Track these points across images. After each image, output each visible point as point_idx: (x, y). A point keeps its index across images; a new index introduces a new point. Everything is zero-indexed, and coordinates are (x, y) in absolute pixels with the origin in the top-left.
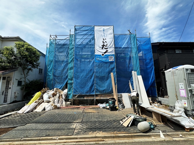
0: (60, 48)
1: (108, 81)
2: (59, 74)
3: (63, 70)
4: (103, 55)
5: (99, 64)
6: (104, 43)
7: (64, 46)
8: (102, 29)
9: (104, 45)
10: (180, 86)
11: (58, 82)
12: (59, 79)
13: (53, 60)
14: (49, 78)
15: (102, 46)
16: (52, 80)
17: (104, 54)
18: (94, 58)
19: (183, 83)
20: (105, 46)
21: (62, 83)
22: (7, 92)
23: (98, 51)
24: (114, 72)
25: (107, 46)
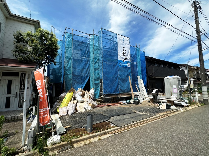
0: (79, 45)
1: (127, 83)
2: (78, 74)
3: (82, 69)
4: (123, 61)
5: (121, 68)
6: (124, 51)
7: (82, 44)
8: (122, 39)
9: (124, 52)
10: (174, 87)
11: (77, 83)
12: (79, 78)
13: (71, 57)
14: (68, 77)
15: (123, 53)
16: (71, 79)
17: (125, 61)
18: (117, 63)
19: (176, 85)
20: (125, 54)
21: (82, 83)
22: (22, 93)
23: (121, 57)
24: (130, 76)
25: (126, 54)
